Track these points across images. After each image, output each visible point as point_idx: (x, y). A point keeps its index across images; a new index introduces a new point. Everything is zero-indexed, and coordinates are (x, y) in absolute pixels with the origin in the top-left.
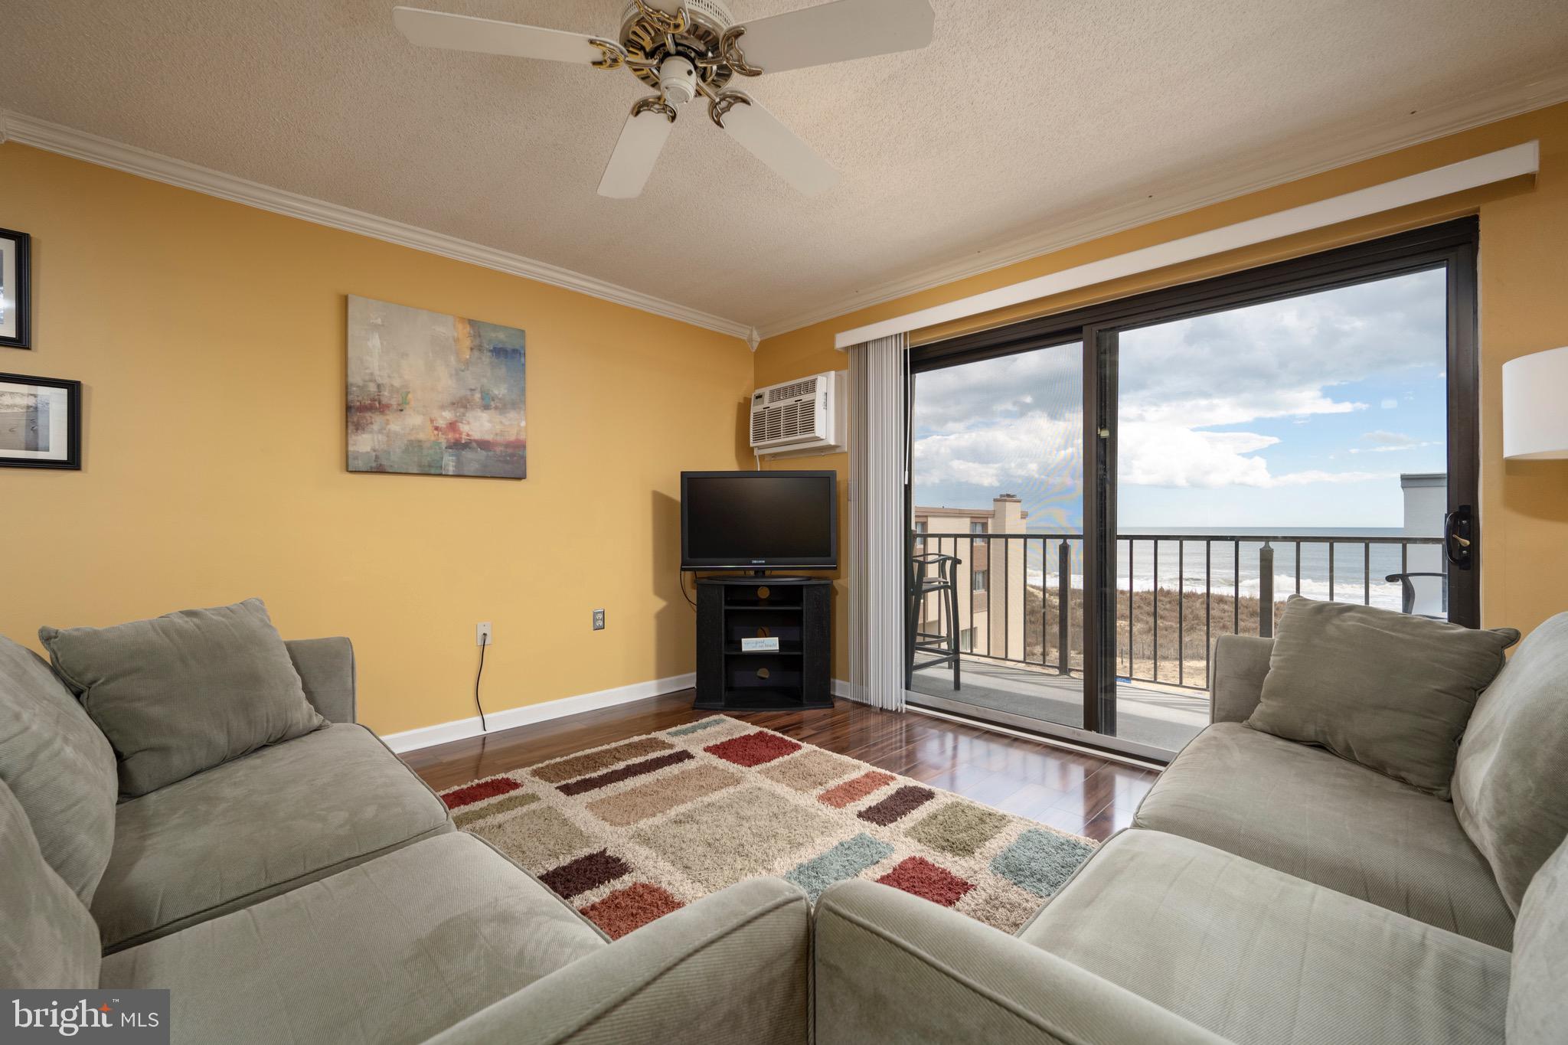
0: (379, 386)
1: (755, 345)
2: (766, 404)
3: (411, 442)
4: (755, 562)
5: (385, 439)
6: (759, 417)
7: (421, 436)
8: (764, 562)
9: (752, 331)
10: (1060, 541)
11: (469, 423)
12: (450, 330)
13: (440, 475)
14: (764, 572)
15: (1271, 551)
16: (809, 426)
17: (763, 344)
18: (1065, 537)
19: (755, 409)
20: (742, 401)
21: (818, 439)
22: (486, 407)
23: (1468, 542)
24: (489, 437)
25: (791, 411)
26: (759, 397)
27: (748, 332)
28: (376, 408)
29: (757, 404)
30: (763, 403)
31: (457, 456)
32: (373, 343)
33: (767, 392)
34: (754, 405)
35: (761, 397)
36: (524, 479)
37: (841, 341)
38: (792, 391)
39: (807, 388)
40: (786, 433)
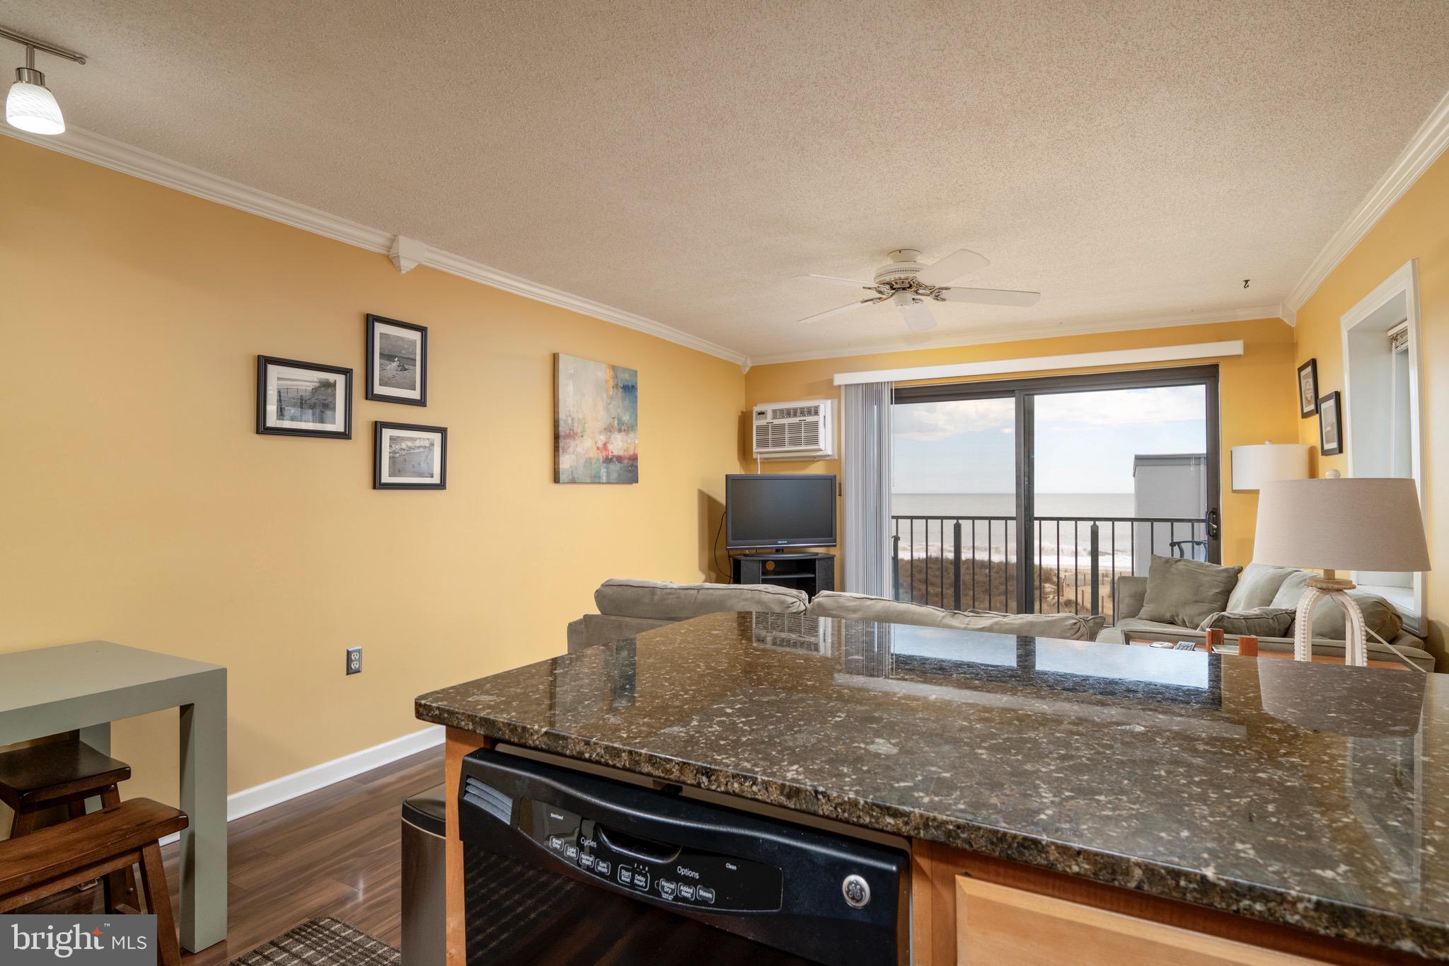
0: (573, 419)
1: (747, 369)
2: (769, 419)
3: (586, 459)
4: (780, 542)
5: (574, 457)
6: (763, 430)
7: (591, 455)
8: (786, 542)
9: (746, 358)
10: (955, 521)
11: (612, 443)
12: (604, 374)
13: (600, 483)
14: (783, 550)
15: (1097, 527)
16: (815, 440)
17: (753, 368)
18: (958, 518)
19: (757, 423)
20: (740, 414)
21: (820, 450)
22: (620, 431)
23: (1216, 526)
24: (621, 453)
25: (795, 428)
26: (761, 413)
27: (743, 359)
28: (572, 435)
29: (760, 419)
30: (766, 418)
31: (607, 468)
32: (571, 388)
33: (769, 408)
34: (756, 419)
35: (763, 413)
36: (637, 482)
37: (839, 380)
38: (795, 412)
39: (809, 411)
40: (790, 443)
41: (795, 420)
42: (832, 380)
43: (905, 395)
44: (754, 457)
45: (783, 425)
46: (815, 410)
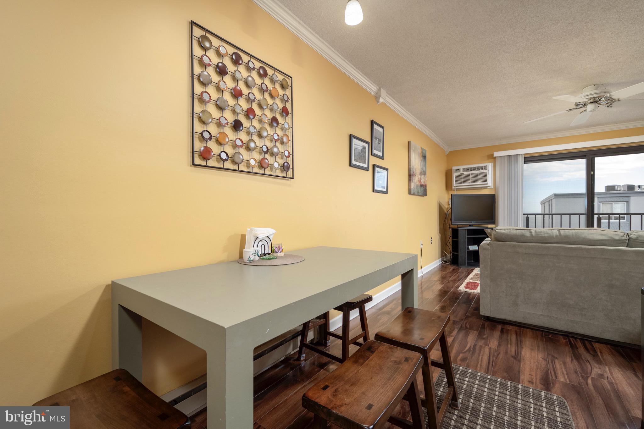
0: (413, 169)
1: (447, 152)
2: (461, 172)
3: (416, 185)
4: (473, 222)
5: (413, 184)
6: (458, 176)
7: (417, 183)
8: (475, 222)
11: (421, 179)
12: (420, 151)
13: (419, 195)
16: (484, 180)
17: (452, 152)
19: (455, 174)
21: (487, 184)
22: (423, 174)
24: (423, 184)
25: (476, 175)
26: (457, 170)
28: (414, 175)
29: (457, 172)
30: (460, 172)
31: (421, 189)
32: (413, 155)
33: (461, 168)
34: (455, 172)
35: (459, 170)
36: (426, 196)
37: (496, 154)
38: (474, 169)
39: (482, 168)
40: (472, 182)
41: (475, 172)
42: (493, 155)
43: (528, 159)
44: (453, 188)
45: (469, 174)
46: (485, 168)
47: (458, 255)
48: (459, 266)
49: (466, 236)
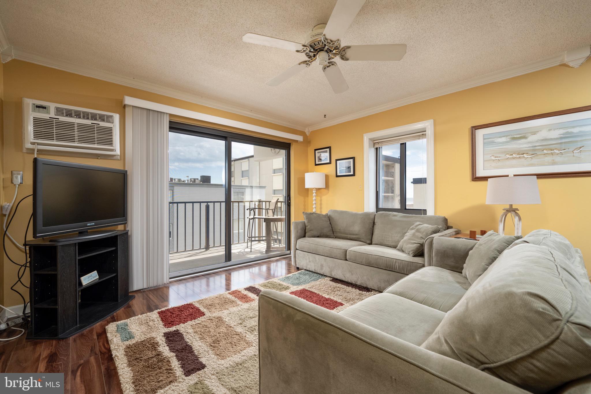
1: (8, 59)
2: (52, 115)
4: (89, 224)
8: (94, 224)
19: (33, 114)
21: (114, 150)
23: (290, 201)
26: (42, 107)
33: (52, 106)
37: (129, 101)
38: (86, 116)
39: (102, 118)
40: (80, 141)
41: (88, 122)
44: (27, 146)
45: (73, 124)
46: (109, 119)
47: (56, 310)
48: (60, 336)
49: (78, 258)
